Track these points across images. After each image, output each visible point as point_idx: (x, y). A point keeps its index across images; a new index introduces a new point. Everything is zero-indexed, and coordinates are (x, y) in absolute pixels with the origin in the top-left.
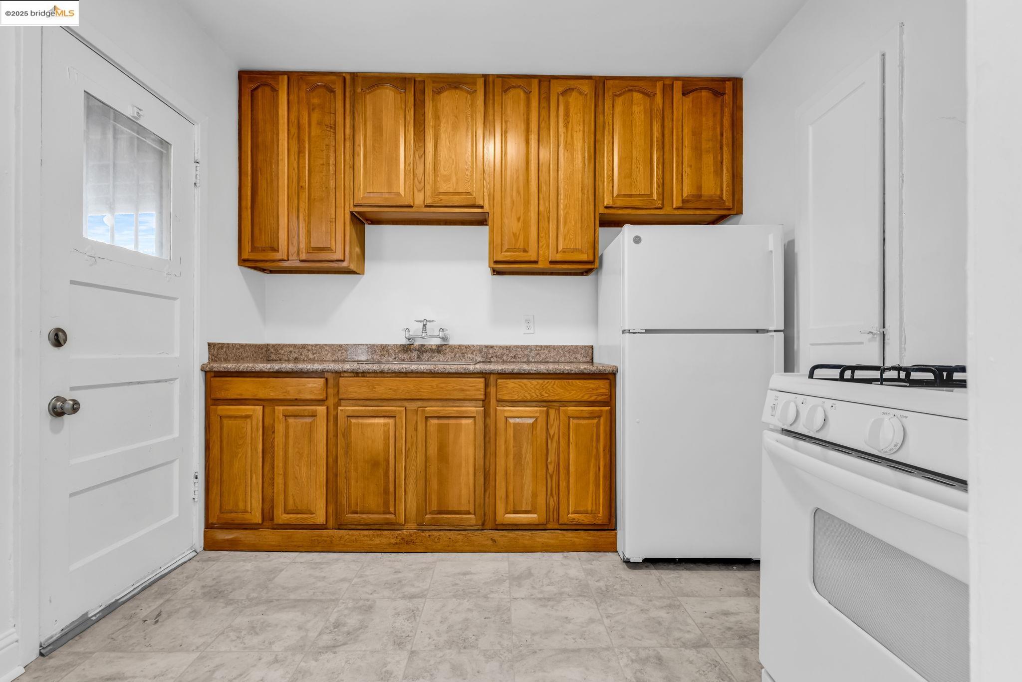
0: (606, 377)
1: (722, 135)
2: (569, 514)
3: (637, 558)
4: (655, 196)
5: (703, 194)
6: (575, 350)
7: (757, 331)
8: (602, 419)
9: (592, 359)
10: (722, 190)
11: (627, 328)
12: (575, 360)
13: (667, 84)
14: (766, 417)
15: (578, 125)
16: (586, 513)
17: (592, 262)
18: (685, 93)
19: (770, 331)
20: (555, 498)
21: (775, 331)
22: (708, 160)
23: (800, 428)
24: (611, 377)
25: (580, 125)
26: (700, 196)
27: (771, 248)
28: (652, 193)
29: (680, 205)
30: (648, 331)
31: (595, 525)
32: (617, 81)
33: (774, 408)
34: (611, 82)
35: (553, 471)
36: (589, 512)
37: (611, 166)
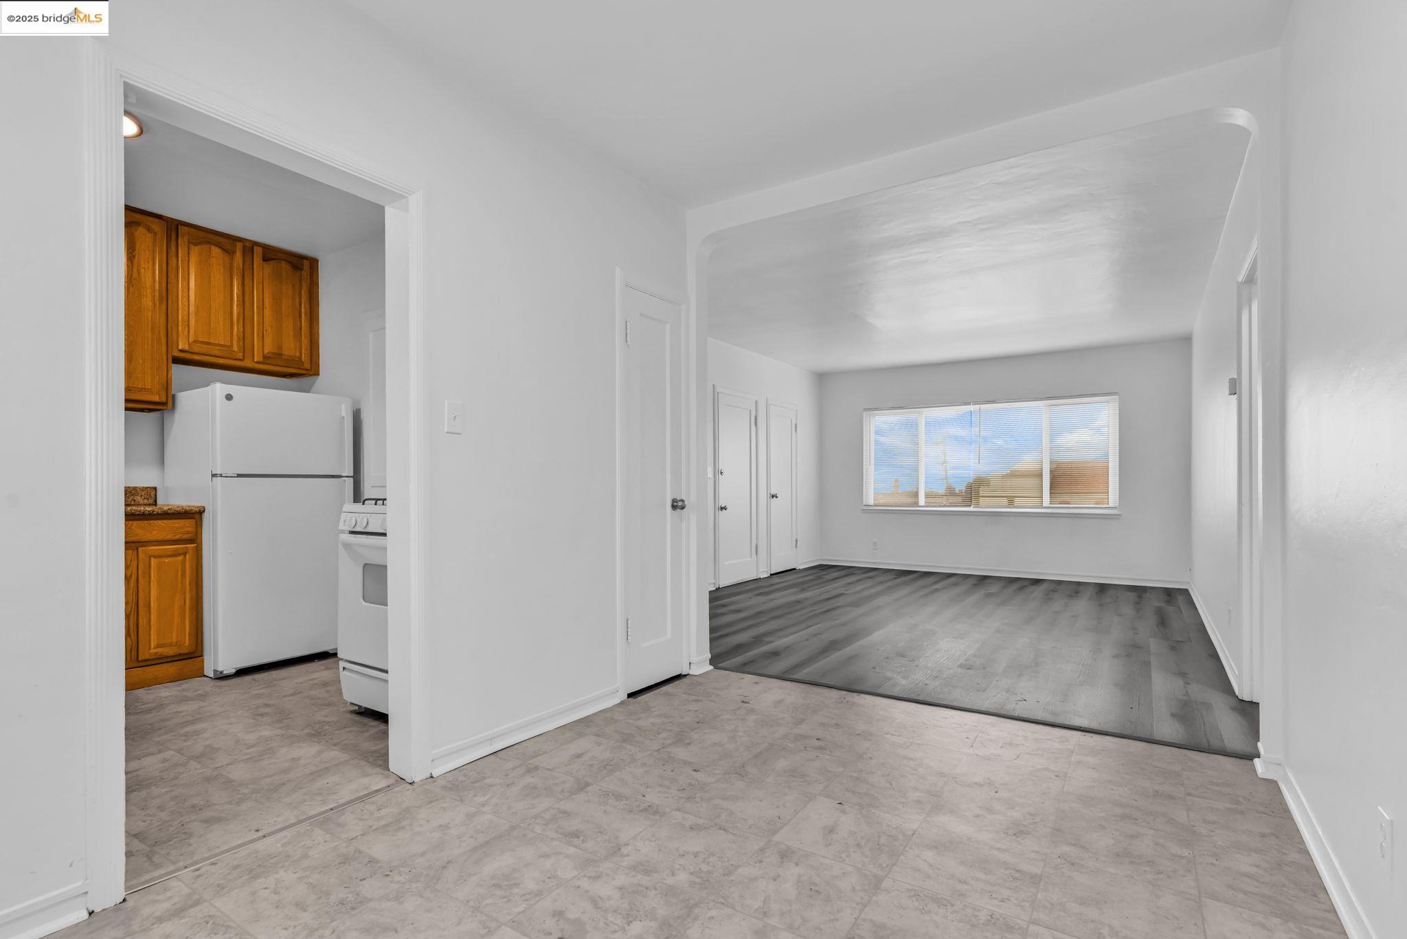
0: (191, 516)
1: (300, 305)
2: (150, 649)
3: (230, 670)
4: (235, 348)
5: (283, 353)
6: (133, 492)
7: (333, 477)
8: (188, 556)
9: (156, 501)
10: (301, 353)
11: (219, 472)
12: (133, 502)
13: (250, 247)
14: (341, 527)
15: (146, 263)
16: (171, 645)
17: (165, 404)
18: (266, 259)
19: (343, 477)
20: (133, 637)
21: (347, 477)
22: (288, 325)
23: (358, 529)
24: (197, 516)
25: (148, 262)
26: (281, 355)
27: (344, 414)
28: (232, 345)
29: (261, 360)
30: (239, 476)
31: (180, 654)
32: (193, 230)
33: (345, 521)
34: (186, 229)
35: (131, 612)
36: (174, 644)
37: (187, 310)
